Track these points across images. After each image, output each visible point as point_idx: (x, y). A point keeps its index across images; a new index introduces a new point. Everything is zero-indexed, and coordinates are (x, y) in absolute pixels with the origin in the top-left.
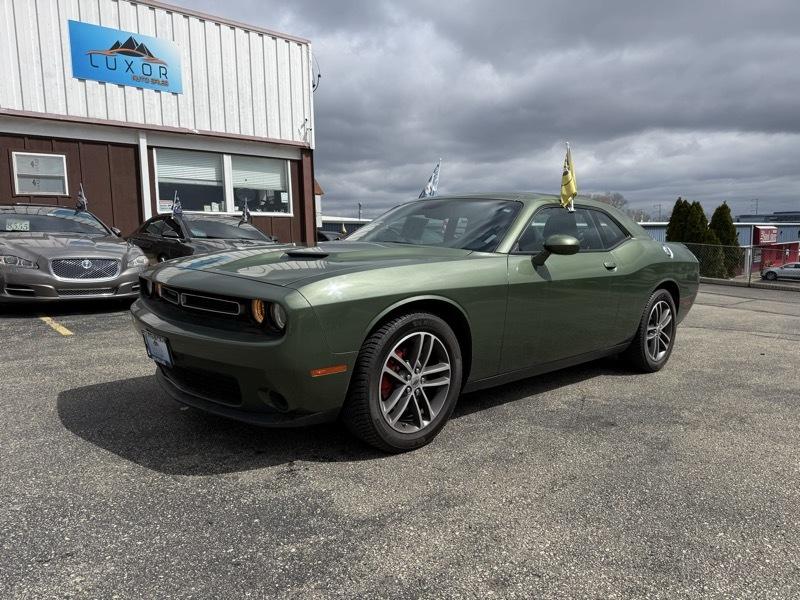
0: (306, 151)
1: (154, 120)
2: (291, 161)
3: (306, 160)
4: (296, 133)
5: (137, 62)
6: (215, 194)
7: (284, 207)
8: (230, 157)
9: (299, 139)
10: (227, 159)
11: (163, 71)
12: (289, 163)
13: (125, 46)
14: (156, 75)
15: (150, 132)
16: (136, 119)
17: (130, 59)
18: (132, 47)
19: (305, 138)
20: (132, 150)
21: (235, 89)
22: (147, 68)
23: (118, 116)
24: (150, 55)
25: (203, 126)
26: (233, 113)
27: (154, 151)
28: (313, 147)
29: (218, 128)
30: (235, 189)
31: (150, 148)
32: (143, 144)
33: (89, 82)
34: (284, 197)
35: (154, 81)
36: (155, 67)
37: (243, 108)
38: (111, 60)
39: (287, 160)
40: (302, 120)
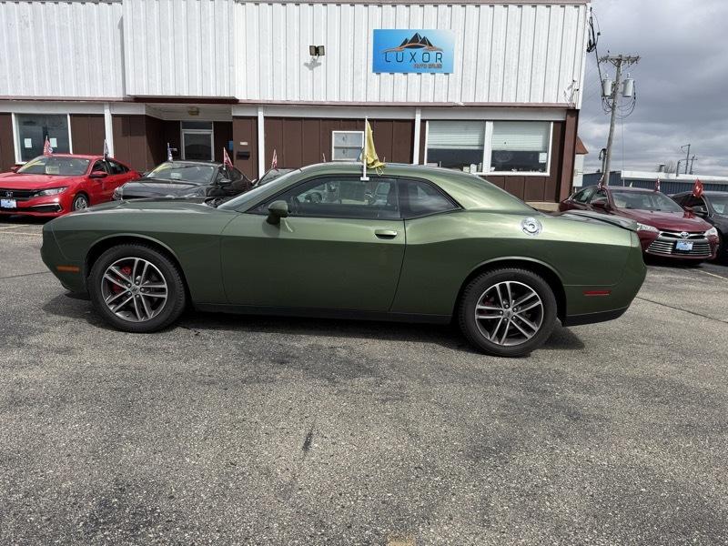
0: (573, 112)
1: (428, 99)
2: (555, 122)
3: (570, 121)
4: (561, 94)
5: (419, 52)
6: (475, 156)
7: (543, 167)
8: (492, 123)
9: (564, 101)
10: (489, 126)
11: (439, 56)
12: (552, 124)
13: (411, 41)
14: (432, 61)
15: (424, 108)
16: (415, 99)
17: (413, 51)
18: (418, 41)
19: (571, 99)
20: (410, 124)
21: (501, 62)
22: (426, 56)
23: (401, 98)
24: (430, 45)
25: (469, 99)
27: (427, 123)
28: (579, 107)
29: (482, 99)
30: (493, 152)
31: (423, 122)
32: (418, 118)
33: (383, 74)
34: (543, 158)
35: (431, 66)
36: (433, 54)
37: (508, 78)
38: (400, 54)
39: (550, 121)
40: (571, 82)
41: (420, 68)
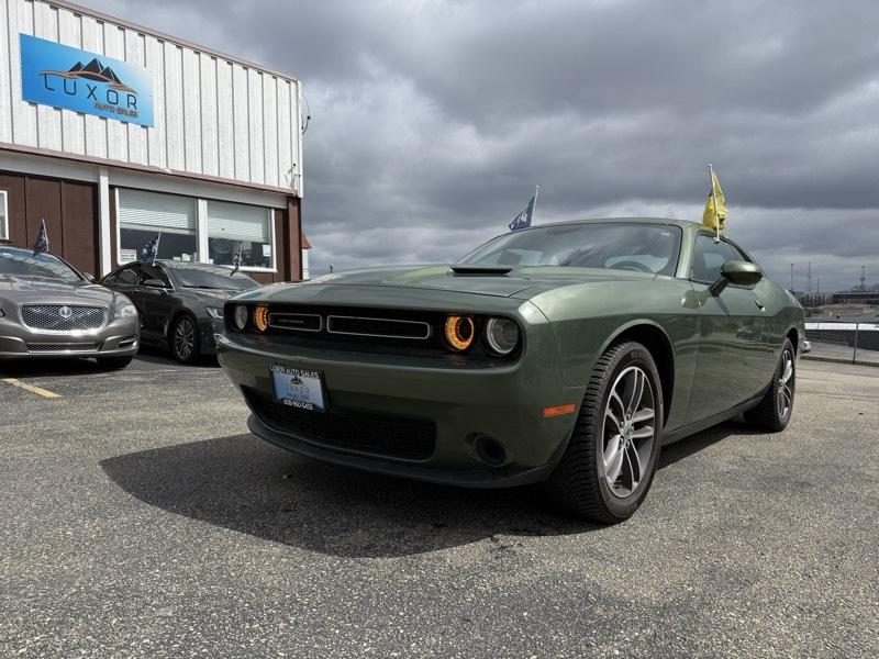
0: (293, 199)
1: (119, 156)
2: (276, 209)
3: (293, 210)
4: (282, 179)
6: (187, 243)
7: (266, 262)
8: (205, 202)
9: (285, 186)
10: (202, 205)
11: (132, 100)
12: (273, 212)
13: (87, 68)
14: (123, 104)
15: (113, 168)
16: (98, 152)
17: (93, 83)
18: (95, 70)
19: (292, 186)
20: (89, 189)
21: (214, 126)
22: (113, 96)
23: (75, 148)
24: (117, 80)
25: (177, 165)
26: (211, 154)
27: (117, 191)
28: (301, 195)
29: (194, 169)
30: (210, 240)
31: (112, 188)
32: (104, 182)
33: (42, 107)
34: (266, 251)
35: (121, 111)
36: (123, 95)
37: (223, 147)
38: (70, 84)
39: (270, 208)
40: (289, 165)
41: (105, 110)
